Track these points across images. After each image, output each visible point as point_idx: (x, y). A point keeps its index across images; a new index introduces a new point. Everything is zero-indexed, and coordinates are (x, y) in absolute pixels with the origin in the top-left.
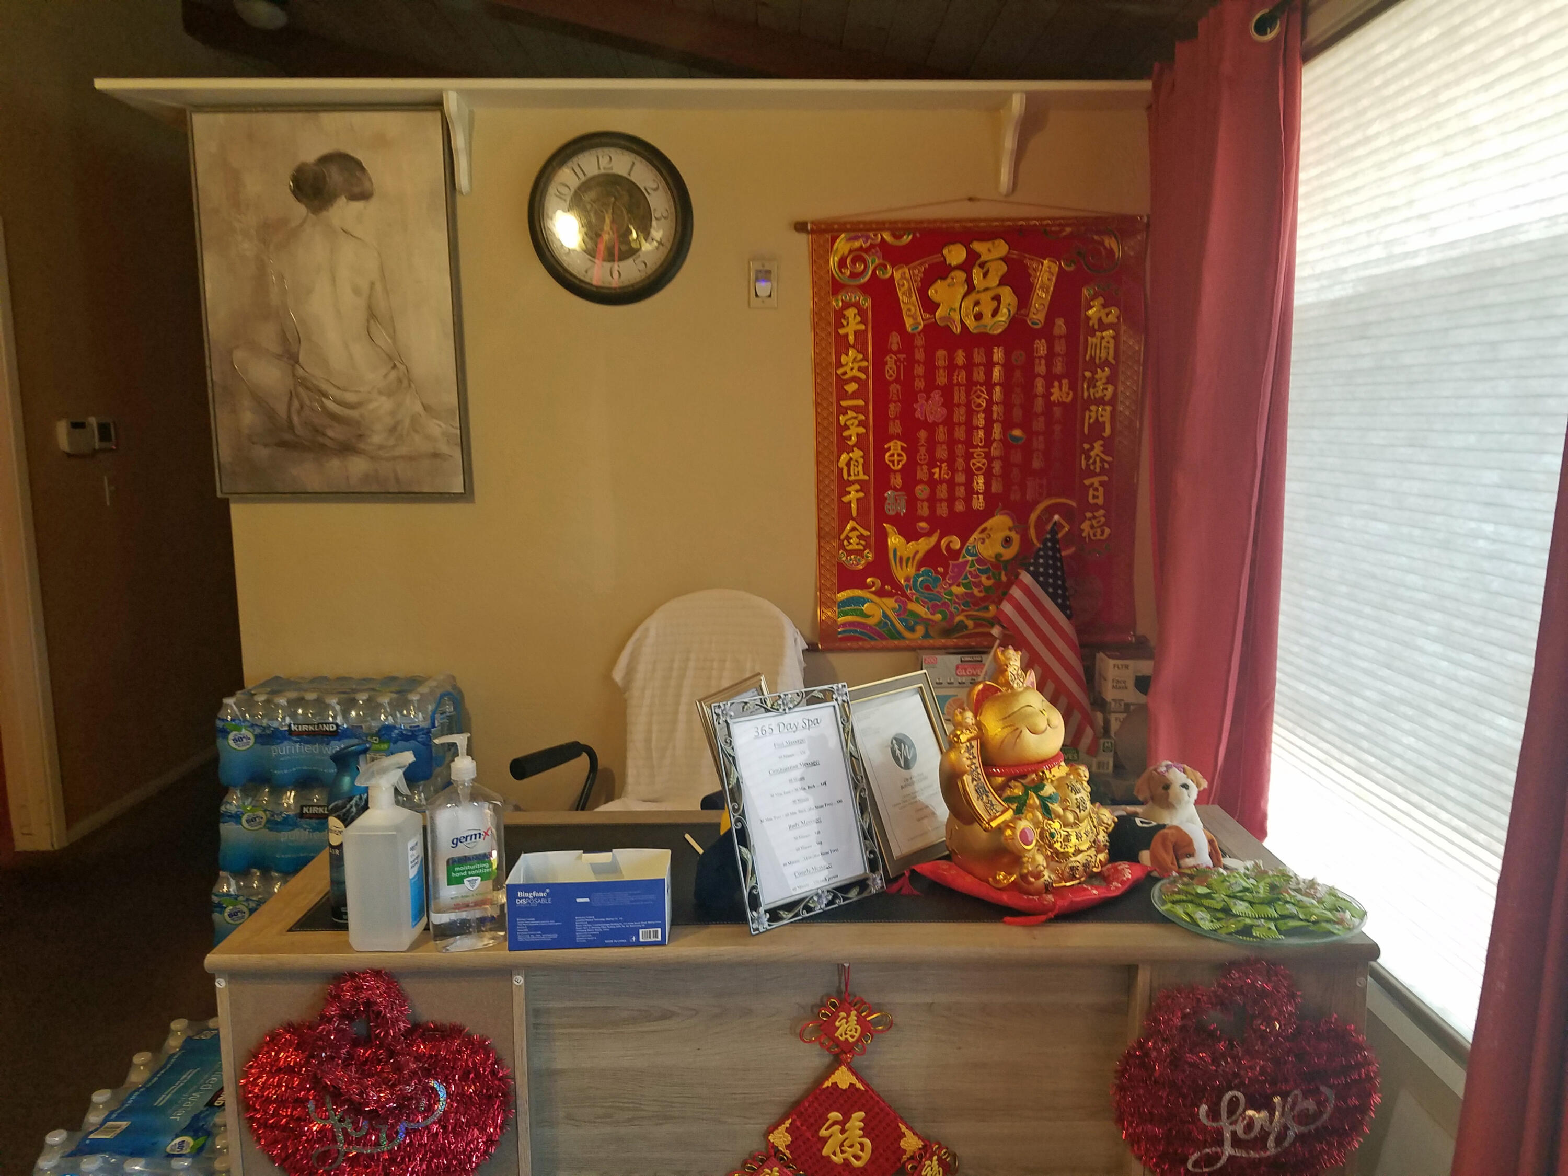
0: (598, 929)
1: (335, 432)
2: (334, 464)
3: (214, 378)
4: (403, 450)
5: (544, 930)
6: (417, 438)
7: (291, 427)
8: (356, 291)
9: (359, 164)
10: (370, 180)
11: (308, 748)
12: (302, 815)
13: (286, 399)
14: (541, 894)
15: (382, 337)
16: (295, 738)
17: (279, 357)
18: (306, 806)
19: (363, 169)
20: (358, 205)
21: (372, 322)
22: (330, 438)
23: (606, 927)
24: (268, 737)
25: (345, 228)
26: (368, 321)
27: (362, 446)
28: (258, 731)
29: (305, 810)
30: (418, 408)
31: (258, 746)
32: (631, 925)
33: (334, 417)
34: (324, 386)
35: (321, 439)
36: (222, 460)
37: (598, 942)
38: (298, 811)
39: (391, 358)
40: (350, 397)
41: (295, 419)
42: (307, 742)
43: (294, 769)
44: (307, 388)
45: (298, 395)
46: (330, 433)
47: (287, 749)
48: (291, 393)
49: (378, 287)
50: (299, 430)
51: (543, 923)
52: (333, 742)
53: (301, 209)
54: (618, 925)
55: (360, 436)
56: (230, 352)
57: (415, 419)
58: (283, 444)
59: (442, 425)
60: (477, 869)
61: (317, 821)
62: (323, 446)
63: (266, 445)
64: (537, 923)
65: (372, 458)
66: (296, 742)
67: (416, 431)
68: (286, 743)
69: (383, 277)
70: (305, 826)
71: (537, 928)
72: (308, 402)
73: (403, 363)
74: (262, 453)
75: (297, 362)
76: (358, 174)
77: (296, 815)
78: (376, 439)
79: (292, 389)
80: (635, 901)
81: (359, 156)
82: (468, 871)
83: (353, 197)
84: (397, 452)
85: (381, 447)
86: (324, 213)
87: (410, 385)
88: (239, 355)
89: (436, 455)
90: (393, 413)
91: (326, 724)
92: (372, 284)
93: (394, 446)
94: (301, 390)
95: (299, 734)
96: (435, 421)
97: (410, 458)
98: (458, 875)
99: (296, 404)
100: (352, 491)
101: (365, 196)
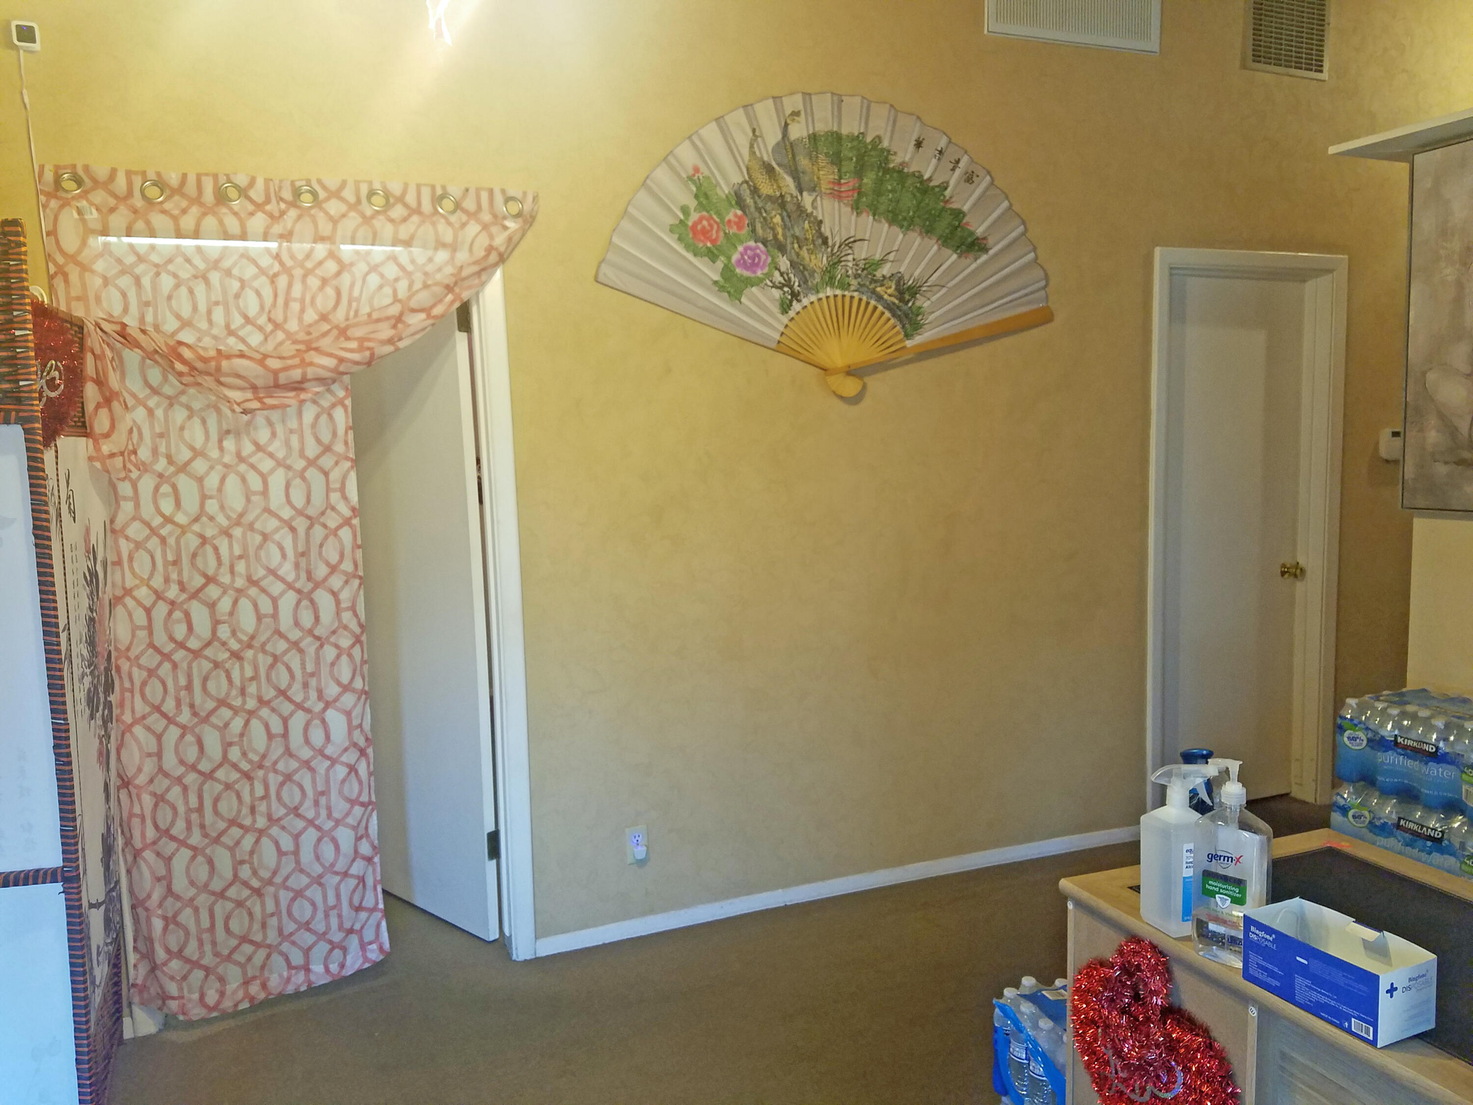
0: (1315, 996)
5: (1272, 974)
11: (1410, 763)
12: (1398, 826)
13: (1468, 418)
14: (1268, 937)
16: (1399, 750)
17: (1467, 376)
18: (1404, 819)
23: (1324, 1000)
24: (1378, 743)
28: (1370, 735)
29: (1402, 822)
31: (1368, 749)
32: (1345, 1009)
37: (1315, 1009)
38: (1396, 821)
42: (1409, 757)
43: (1396, 780)
47: (1390, 759)
51: (1270, 966)
52: (1430, 763)
54: (1333, 1003)
56: (1424, 374)
58: (1461, 462)
60: (1227, 890)
61: (1411, 837)
63: (1446, 463)
64: (1264, 964)
66: (1401, 755)
68: (1390, 752)
70: (1399, 838)
71: (1265, 969)
74: (1441, 470)
77: (1393, 824)
80: (1348, 985)
82: (1220, 888)
88: (1431, 376)
91: (1426, 743)
95: (1406, 747)
98: (1211, 888)
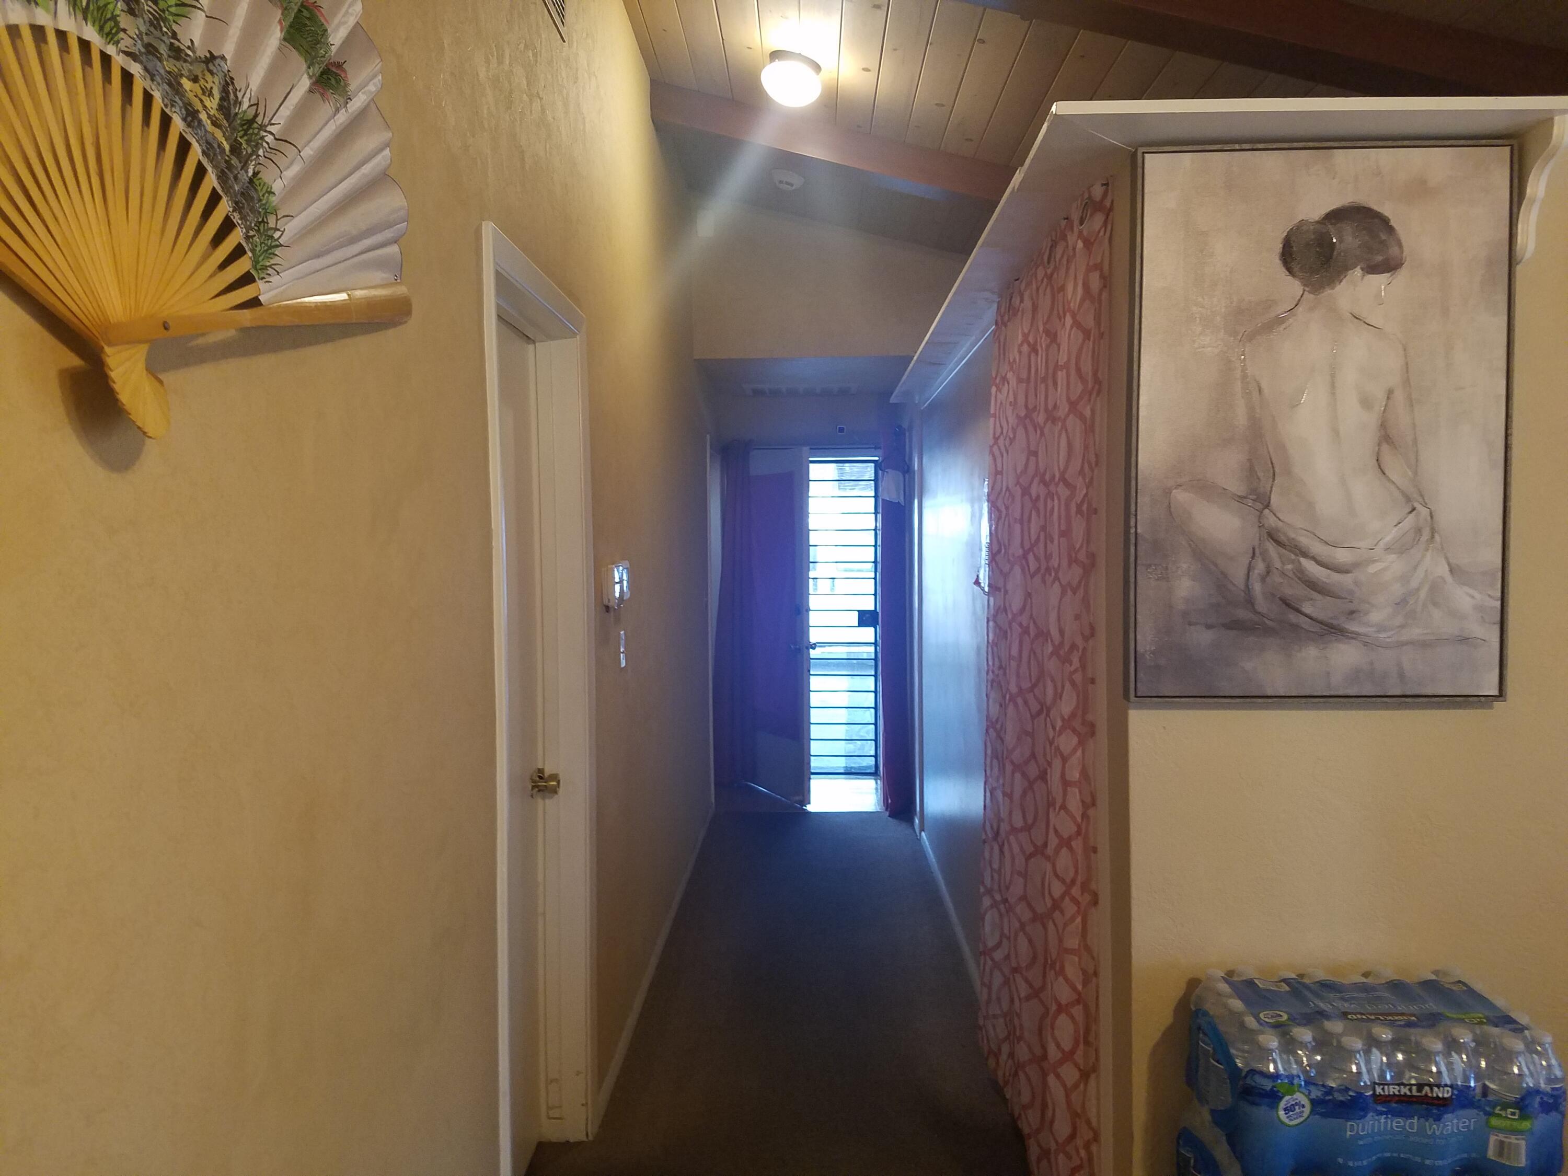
1: (1315, 607)
2: (1310, 653)
3: (1139, 531)
4: (1415, 633)
6: (1437, 614)
7: (1250, 602)
8: (1366, 403)
9: (1384, 222)
10: (1400, 245)
13: (1245, 561)
15: (1396, 469)
17: (1241, 499)
19: (1391, 230)
20: (1379, 281)
21: (1385, 447)
22: (1306, 615)
25: (1357, 314)
26: (1379, 445)
27: (1353, 627)
30: (1442, 570)
33: (1313, 585)
34: (1304, 540)
35: (1293, 617)
36: (1140, 649)
39: (1408, 499)
40: (1342, 556)
41: (1257, 587)
44: (1279, 543)
45: (1264, 554)
46: (1307, 608)
48: (1254, 549)
49: (1399, 396)
50: (1262, 604)
53: (1293, 287)
55: (1352, 612)
57: (1435, 588)
58: (1235, 625)
59: (1477, 595)
62: (1295, 627)
63: (1209, 627)
65: (1366, 644)
67: (1435, 604)
69: (1407, 382)
72: (1278, 564)
73: (1425, 505)
74: (1201, 638)
75: (1267, 506)
76: (1383, 237)
78: (1376, 617)
79: (1256, 543)
81: (1386, 209)
83: (1373, 269)
84: (1406, 636)
85: (1381, 628)
86: (1328, 292)
87: (1433, 537)
88: (1182, 498)
89: (1463, 640)
90: (1404, 578)
92: (1390, 393)
93: (1402, 626)
94: (1271, 547)
96: (1466, 589)
97: (1424, 645)
99: (1260, 567)
100: (1332, 693)
101: (1390, 266)
